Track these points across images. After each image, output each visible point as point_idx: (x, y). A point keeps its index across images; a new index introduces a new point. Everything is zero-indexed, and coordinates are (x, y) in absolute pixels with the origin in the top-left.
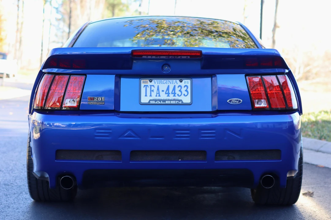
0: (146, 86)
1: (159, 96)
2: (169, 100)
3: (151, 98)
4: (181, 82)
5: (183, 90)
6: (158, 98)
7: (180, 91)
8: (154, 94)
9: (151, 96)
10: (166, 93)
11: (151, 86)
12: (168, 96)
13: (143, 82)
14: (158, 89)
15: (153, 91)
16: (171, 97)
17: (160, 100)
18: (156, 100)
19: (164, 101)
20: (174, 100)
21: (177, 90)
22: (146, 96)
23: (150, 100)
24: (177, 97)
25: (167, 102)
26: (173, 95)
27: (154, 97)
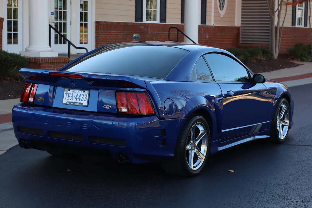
0: (66, 93)
1: (72, 100)
2: (76, 103)
3: (68, 101)
4: (84, 92)
5: (85, 97)
6: (71, 101)
7: (83, 98)
8: (70, 98)
9: (68, 99)
10: (75, 99)
11: (69, 93)
12: (76, 100)
13: (66, 91)
14: (72, 96)
15: (69, 96)
16: (78, 101)
17: (72, 102)
18: (70, 102)
19: (74, 103)
20: (79, 103)
21: (81, 97)
22: (66, 99)
23: (67, 102)
24: (81, 102)
25: (75, 104)
26: (79, 100)
27: (69, 100)
